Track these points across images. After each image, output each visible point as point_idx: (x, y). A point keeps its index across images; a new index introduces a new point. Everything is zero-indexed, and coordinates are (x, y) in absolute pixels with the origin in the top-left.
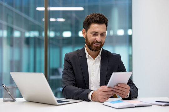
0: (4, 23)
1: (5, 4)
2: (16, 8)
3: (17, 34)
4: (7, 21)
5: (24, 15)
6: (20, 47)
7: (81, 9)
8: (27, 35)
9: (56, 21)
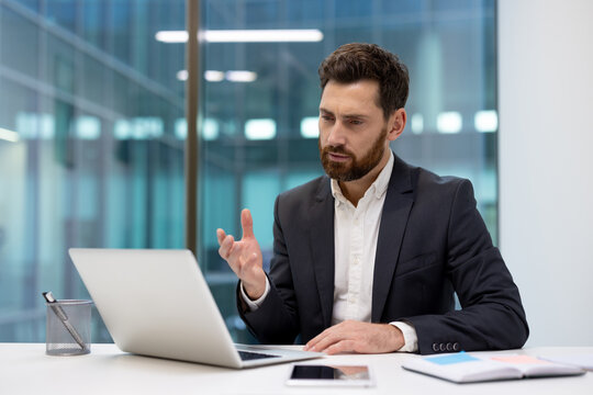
0: (46, 89)
1: (48, 23)
2: (86, 37)
3: (87, 128)
4: (56, 84)
5: (111, 61)
6: (99, 174)
7: (313, 36)
8: (123, 130)
9: (225, 82)
